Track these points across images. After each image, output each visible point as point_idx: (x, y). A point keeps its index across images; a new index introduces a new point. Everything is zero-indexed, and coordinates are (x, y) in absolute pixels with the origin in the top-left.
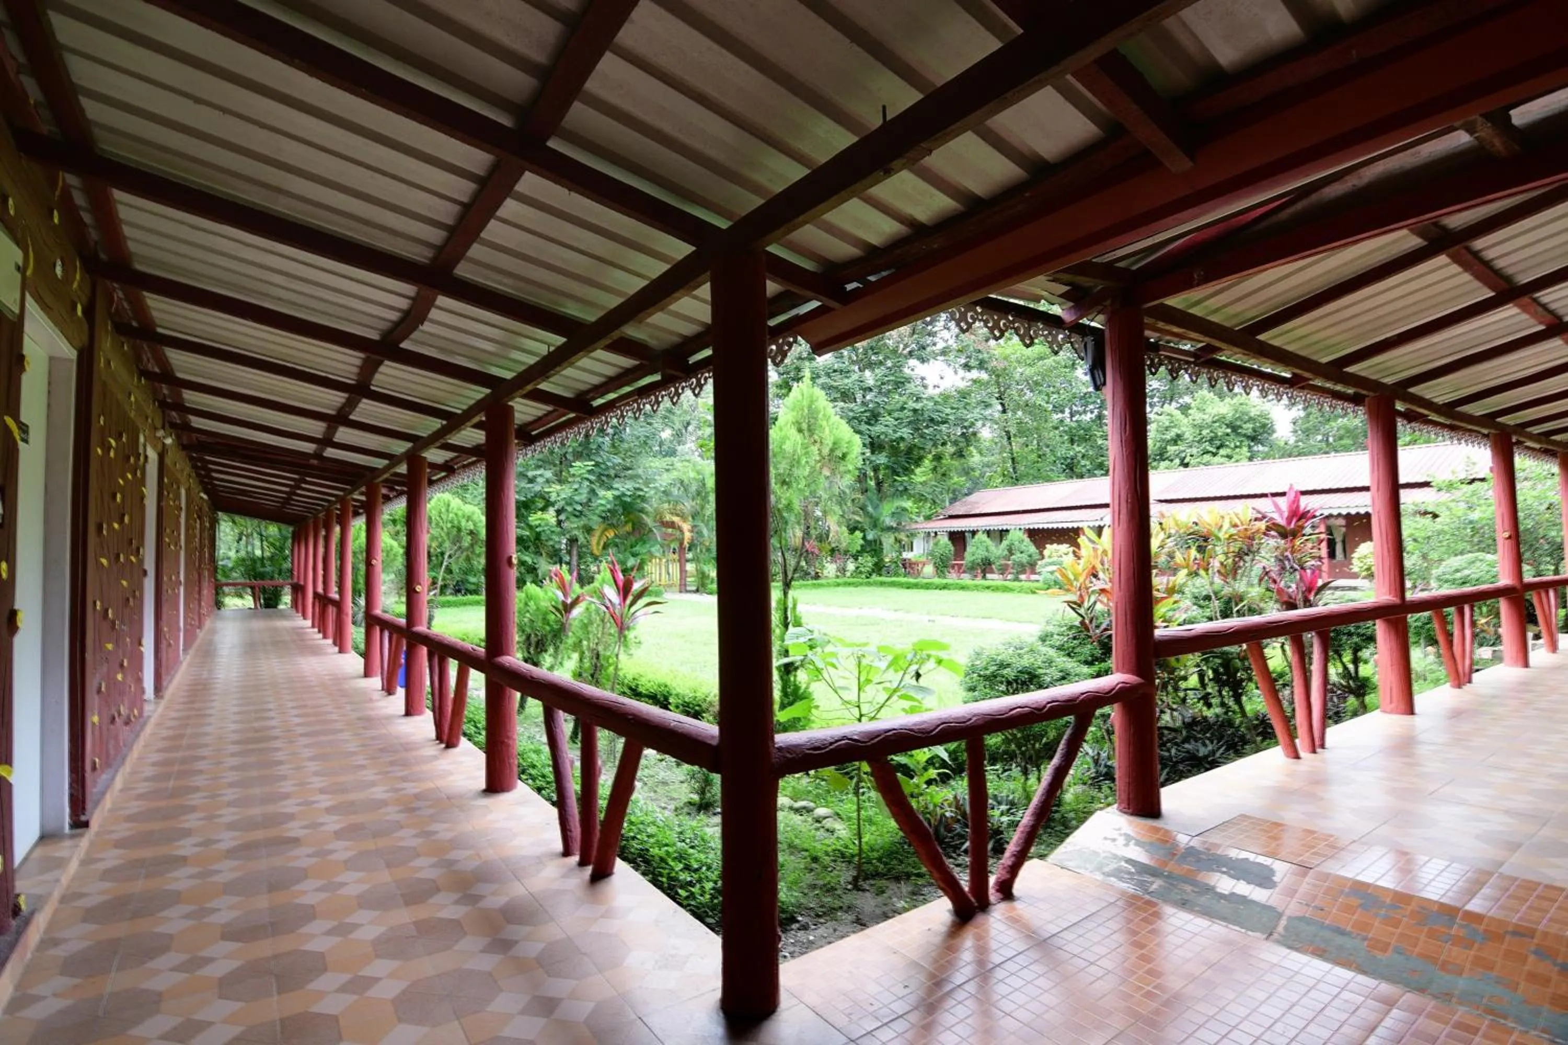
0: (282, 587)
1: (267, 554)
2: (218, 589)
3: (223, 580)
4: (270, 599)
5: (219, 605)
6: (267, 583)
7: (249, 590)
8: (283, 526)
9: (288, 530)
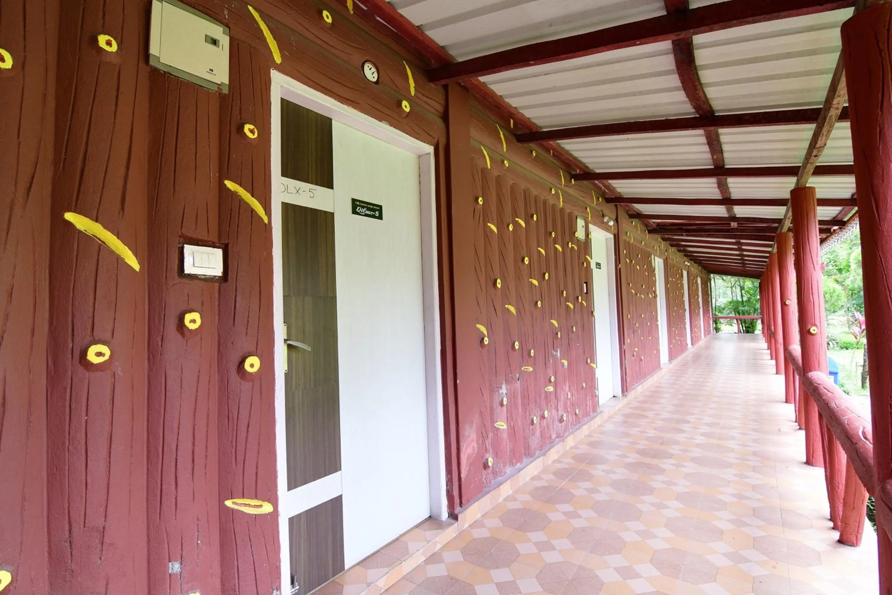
0: (757, 319)
1: (745, 299)
2: (716, 321)
3: (720, 315)
4: (749, 327)
5: (717, 330)
6: (746, 317)
7: (735, 321)
8: (754, 280)
9: (757, 282)
